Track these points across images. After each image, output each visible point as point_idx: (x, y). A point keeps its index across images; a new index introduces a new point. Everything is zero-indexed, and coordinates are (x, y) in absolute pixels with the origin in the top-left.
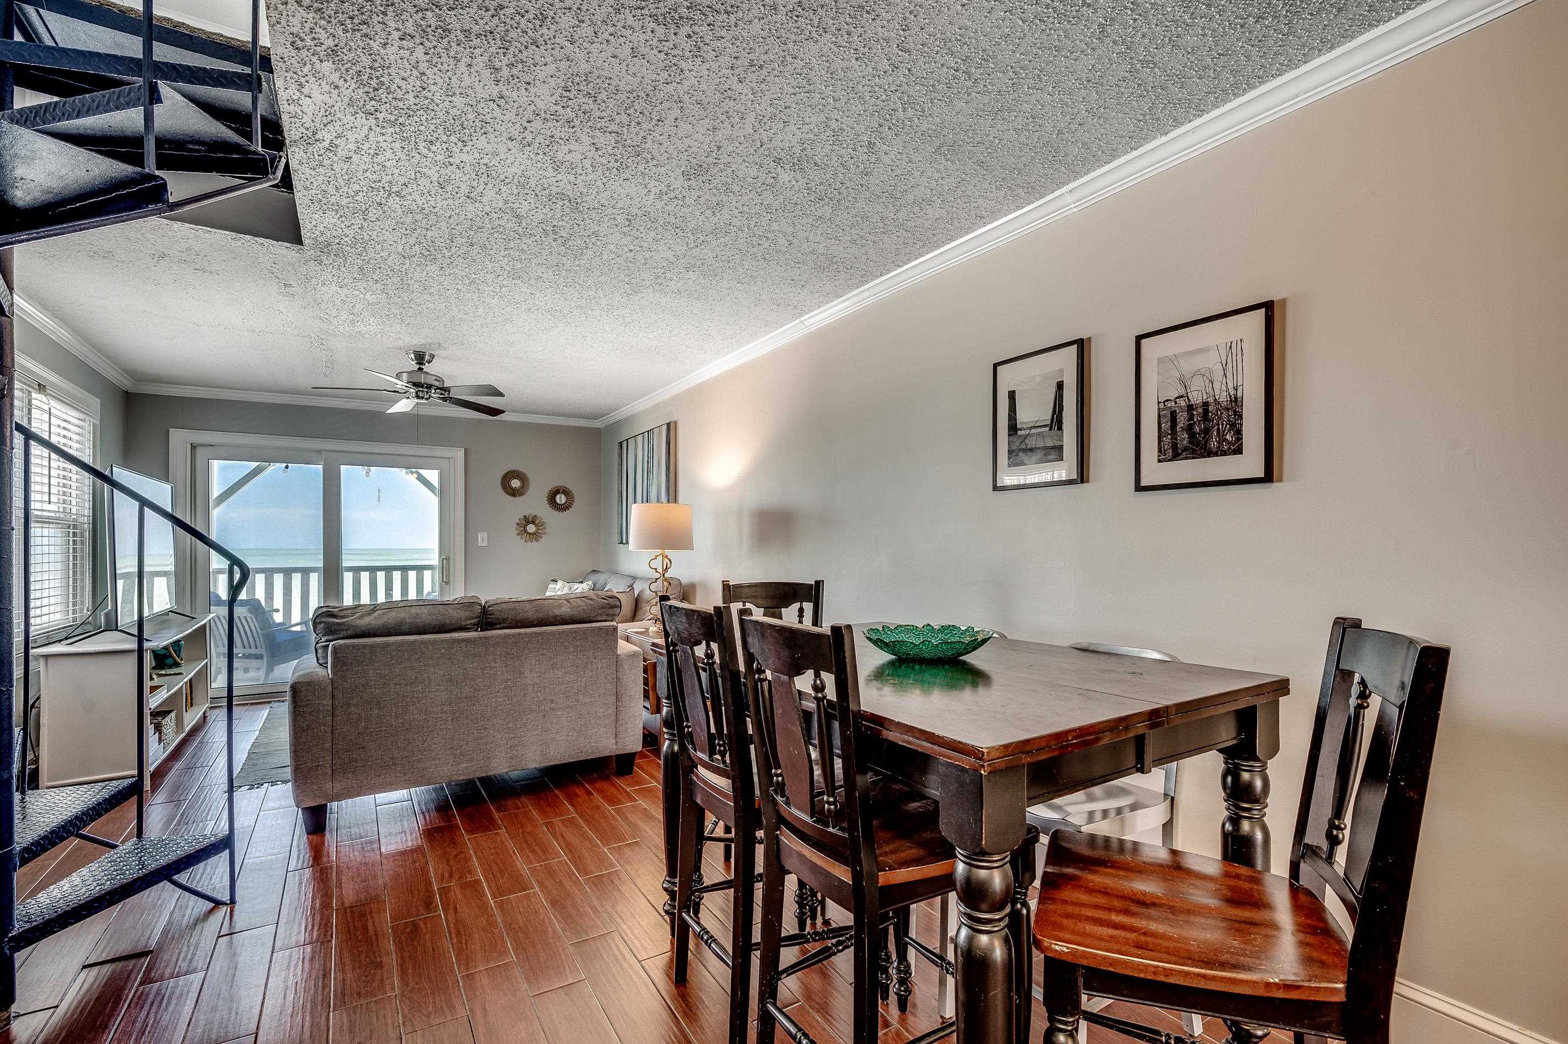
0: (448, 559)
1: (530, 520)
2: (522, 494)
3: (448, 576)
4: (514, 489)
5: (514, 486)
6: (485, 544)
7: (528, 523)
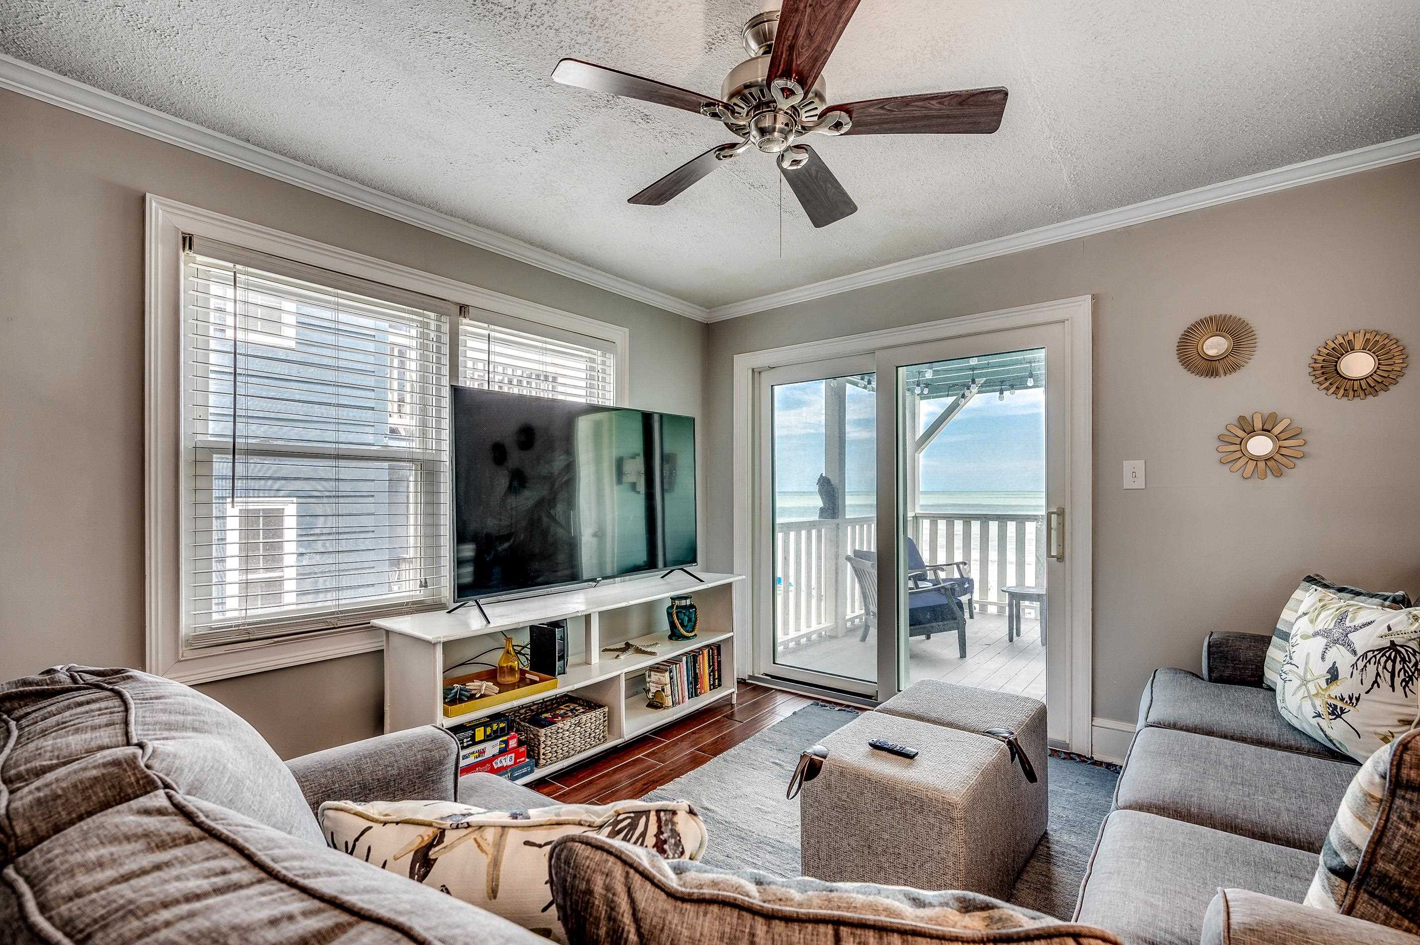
0: (1061, 513)
1: (1258, 425)
2: (1234, 368)
3: (1062, 544)
4: (1210, 360)
5: (1212, 352)
6: (1140, 483)
7: (1252, 432)
